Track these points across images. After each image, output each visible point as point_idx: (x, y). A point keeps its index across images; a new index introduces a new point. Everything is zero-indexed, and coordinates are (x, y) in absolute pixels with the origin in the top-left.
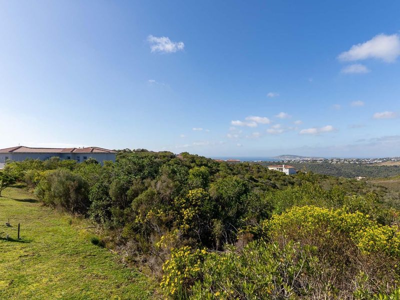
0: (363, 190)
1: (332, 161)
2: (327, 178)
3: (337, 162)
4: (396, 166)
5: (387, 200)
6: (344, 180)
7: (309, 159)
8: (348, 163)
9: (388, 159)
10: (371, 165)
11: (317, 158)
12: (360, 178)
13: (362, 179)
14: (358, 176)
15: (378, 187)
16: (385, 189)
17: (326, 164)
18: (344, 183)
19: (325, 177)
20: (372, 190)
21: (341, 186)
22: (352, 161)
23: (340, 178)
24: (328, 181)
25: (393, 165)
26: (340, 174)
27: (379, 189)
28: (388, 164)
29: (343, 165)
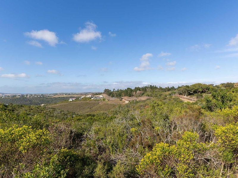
0: (44, 111)
1: (27, 95)
2: (23, 107)
3: (30, 96)
4: (59, 97)
5: (55, 115)
6: (33, 107)
7: (10, 95)
8: (36, 96)
9: (56, 94)
10: (48, 97)
11: (16, 94)
12: (43, 105)
13: (44, 105)
14: (42, 104)
15: (51, 109)
16: (54, 109)
17: (23, 98)
18: (34, 109)
19: (22, 106)
20: (48, 110)
21: (32, 111)
22: (39, 95)
23: (31, 106)
24: (23, 109)
25: (58, 97)
26: (31, 104)
27: (52, 109)
28: (56, 96)
29: (34, 98)
